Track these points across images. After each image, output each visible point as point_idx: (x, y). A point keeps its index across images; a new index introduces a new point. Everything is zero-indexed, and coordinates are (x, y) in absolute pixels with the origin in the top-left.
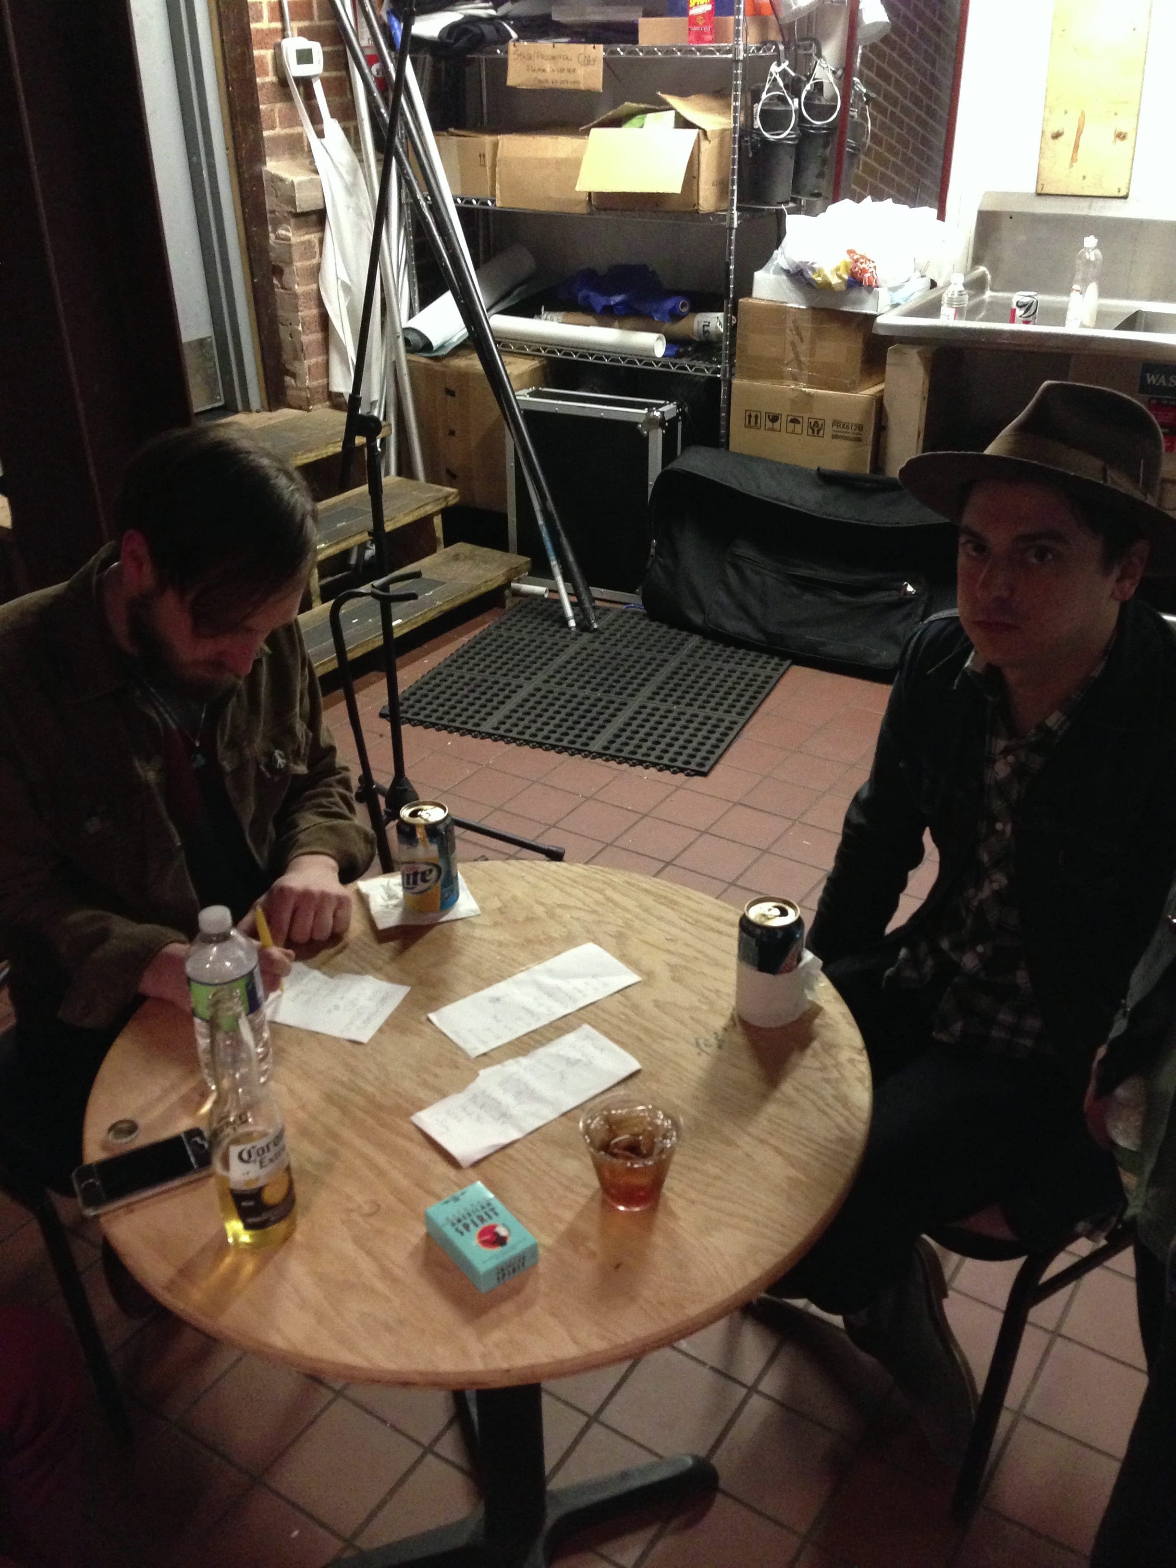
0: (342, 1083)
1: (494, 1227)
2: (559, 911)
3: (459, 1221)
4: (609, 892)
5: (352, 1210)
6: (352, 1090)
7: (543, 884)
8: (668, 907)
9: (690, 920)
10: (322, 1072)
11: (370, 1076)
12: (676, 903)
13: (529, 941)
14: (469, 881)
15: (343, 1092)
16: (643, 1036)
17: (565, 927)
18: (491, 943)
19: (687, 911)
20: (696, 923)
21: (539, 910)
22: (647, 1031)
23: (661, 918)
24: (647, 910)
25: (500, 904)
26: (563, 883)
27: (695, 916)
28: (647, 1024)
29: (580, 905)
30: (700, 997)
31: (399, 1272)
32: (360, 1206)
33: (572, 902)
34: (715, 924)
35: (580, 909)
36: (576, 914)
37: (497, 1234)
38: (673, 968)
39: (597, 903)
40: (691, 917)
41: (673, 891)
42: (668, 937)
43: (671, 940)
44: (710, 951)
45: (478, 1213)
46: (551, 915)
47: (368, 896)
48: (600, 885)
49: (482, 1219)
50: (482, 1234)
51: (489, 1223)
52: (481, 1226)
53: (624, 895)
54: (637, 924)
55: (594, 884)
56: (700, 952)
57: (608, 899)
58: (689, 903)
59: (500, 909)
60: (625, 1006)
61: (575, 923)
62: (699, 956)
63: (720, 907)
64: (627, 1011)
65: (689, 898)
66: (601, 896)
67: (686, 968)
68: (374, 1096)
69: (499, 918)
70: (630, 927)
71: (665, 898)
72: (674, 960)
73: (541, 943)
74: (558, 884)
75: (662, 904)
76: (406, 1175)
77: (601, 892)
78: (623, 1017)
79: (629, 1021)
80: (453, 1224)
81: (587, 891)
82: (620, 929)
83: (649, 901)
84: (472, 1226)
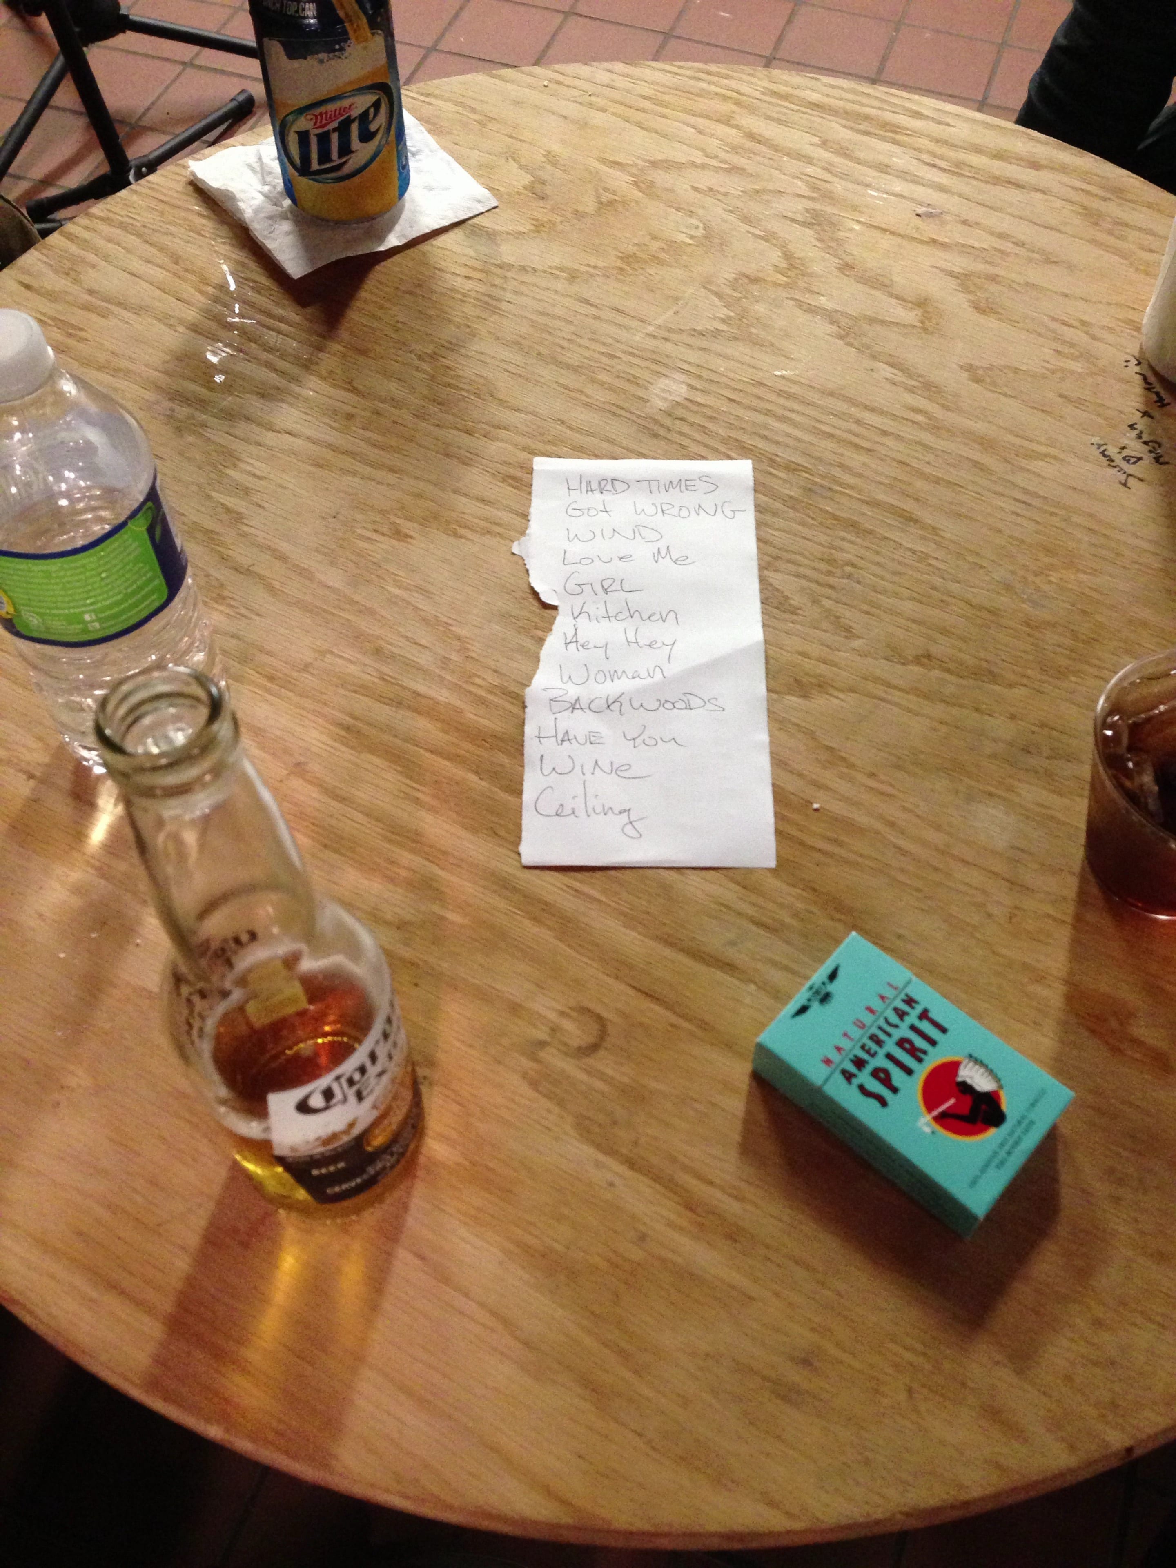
0: (363, 689)
1: (953, 1067)
2: (660, 178)
3: (860, 1063)
4: (750, 122)
5: (542, 1044)
6: (399, 704)
7: (598, 118)
8: (883, 139)
9: (943, 164)
10: (306, 667)
11: (424, 659)
12: (895, 128)
13: (629, 259)
14: (434, 127)
15: (383, 713)
16: (986, 460)
17: (691, 213)
18: (551, 273)
19: (924, 143)
20: (958, 169)
21: (620, 181)
22: (986, 444)
23: (883, 168)
24: (844, 152)
25: (527, 179)
26: (643, 110)
27: (952, 154)
28: (979, 427)
29: (699, 158)
30: (1054, 345)
31: (732, 1207)
32: (555, 1030)
33: (679, 154)
34: (998, 167)
35: (704, 167)
36: (706, 180)
37: (966, 1088)
38: (964, 280)
39: (735, 149)
40: (942, 158)
41: (876, 103)
42: (921, 210)
43: (930, 215)
44: (1023, 231)
45: (897, 1034)
46: (649, 189)
47: (230, 197)
48: (726, 108)
49: (915, 1052)
50: (931, 1097)
51: (935, 1058)
52: (922, 1071)
53: (780, 122)
54: (839, 187)
55: (702, 104)
56: (1002, 236)
57: (751, 136)
58: (917, 124)
59: (531, 188)
60: (911, 390)
61: (709, 201)
62: (1008, 246)
63: (988, 126)
64: (921, 402)
65: (917, 115)
66: (733, 132)
67: (994, 279)
68: (459, 711)
69: (540, 212)
70: (829, 197)
71: (867, 118)
72: (959, 263)
73: (655, 259)
74: (630, 113)
75: (867, 133)
76: (630, 920)
77: (726, 120)
78: (920, 418)
79: (935, 427)
80: (848, 1076)
81: (701, 122)
82: (810, 205)
83: (839, 131)
84: (897, 1076)
